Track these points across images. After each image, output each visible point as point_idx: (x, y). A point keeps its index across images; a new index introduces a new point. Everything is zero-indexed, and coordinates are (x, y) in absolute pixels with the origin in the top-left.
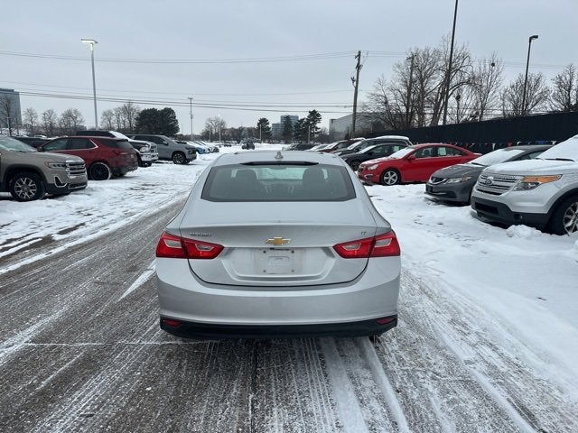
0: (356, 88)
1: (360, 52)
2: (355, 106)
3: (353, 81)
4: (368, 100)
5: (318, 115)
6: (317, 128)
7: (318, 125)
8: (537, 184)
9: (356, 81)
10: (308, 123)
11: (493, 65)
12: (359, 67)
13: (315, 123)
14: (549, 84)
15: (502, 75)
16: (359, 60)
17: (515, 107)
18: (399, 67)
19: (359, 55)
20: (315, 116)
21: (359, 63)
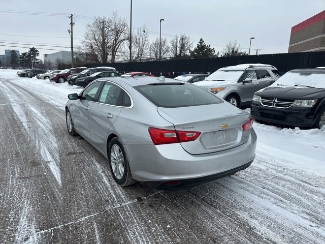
0: (72, 36)
1: (72, 15)
2: (72, 48)
3: (69, 32)
4: (81, 44)
5: (37, 51)
6: (36, 59)
7: (37, 58)
8: (217, 92)
9: (71, 32)
10: (29, 56)
11: (144, 31)
12: (72, 24)
13: (35, 56)
14: (169, 44)
15: (149, 38)
16: (72, 19)
17: (156, 55)
18: (89, 26)
19: (72, 17)
20: (34, 51)
21: (72, 22)
